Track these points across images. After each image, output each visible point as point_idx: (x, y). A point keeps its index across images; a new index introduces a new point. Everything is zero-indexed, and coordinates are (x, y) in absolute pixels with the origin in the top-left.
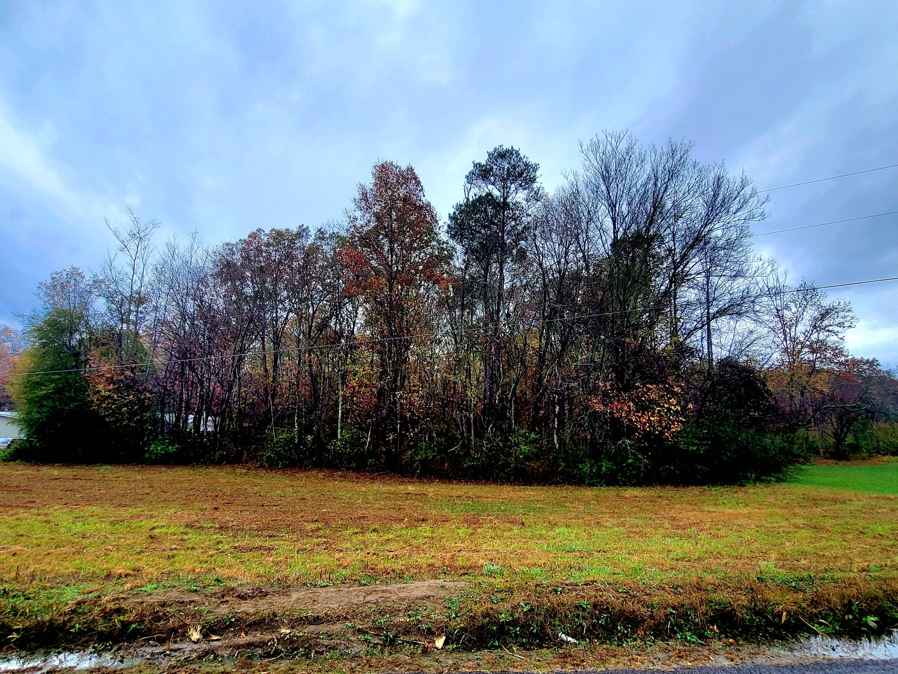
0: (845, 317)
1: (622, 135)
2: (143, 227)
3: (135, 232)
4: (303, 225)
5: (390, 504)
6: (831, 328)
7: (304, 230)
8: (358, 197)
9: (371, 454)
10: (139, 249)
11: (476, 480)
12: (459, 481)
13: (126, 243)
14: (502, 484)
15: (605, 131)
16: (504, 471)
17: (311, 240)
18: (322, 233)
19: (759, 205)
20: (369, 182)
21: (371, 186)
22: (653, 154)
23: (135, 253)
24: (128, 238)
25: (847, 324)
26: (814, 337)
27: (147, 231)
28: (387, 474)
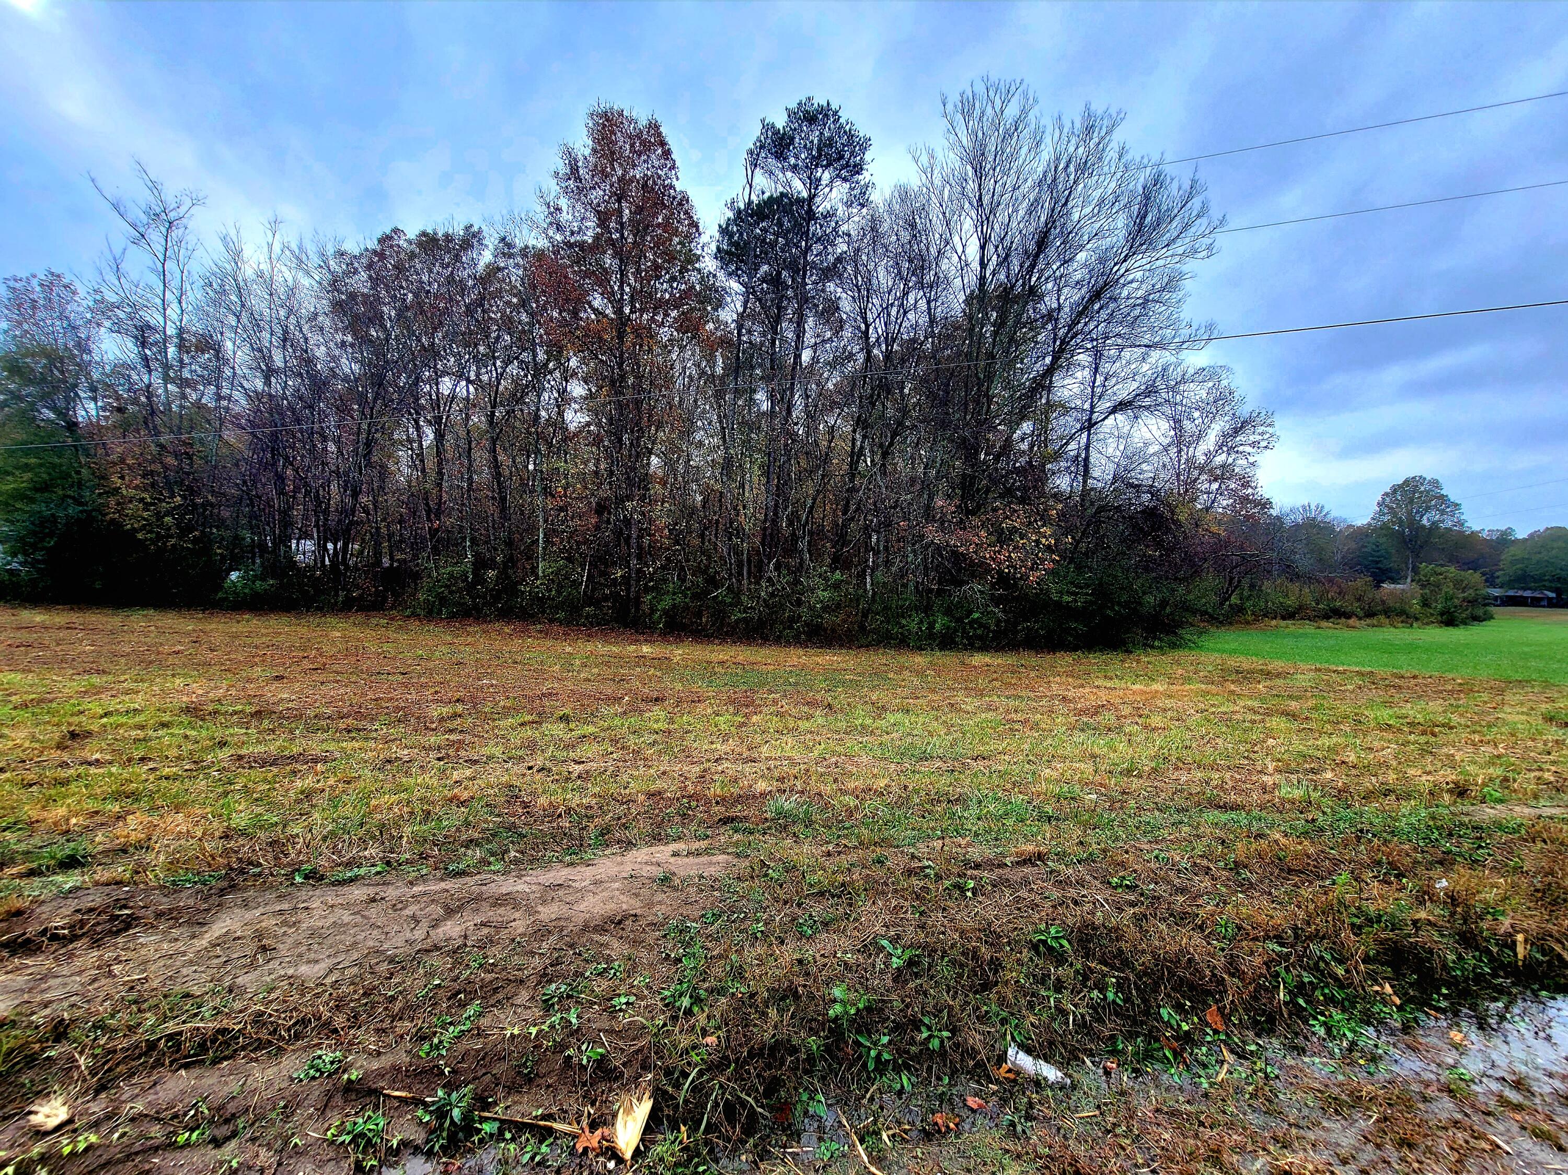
0: (1262, 434)
1: (1013, 88)
2: (171, 203)
3: (158, 211)
4: (471, 226)
5: (608, 672)
6: (1241, 449)
7: (474, 236)
8: (563, 170)
9: (589, 600)
10: (169, 244)
11: (748, 639)
12: (723, 641)
13: (142, 230)
14: (788, 644)
15: (986, 79)
16: (792, 628)
17: (487, 257)
18: (509, 246)
19: (1207, 232)
20: (583, 145)
21: (587, 152)
22: (1057, 131)
23: (162, 250)
24: (145, 219)
25: (1263, 444)
26: (1220, 459)
27: (183, 209)
28: (612, 630)
